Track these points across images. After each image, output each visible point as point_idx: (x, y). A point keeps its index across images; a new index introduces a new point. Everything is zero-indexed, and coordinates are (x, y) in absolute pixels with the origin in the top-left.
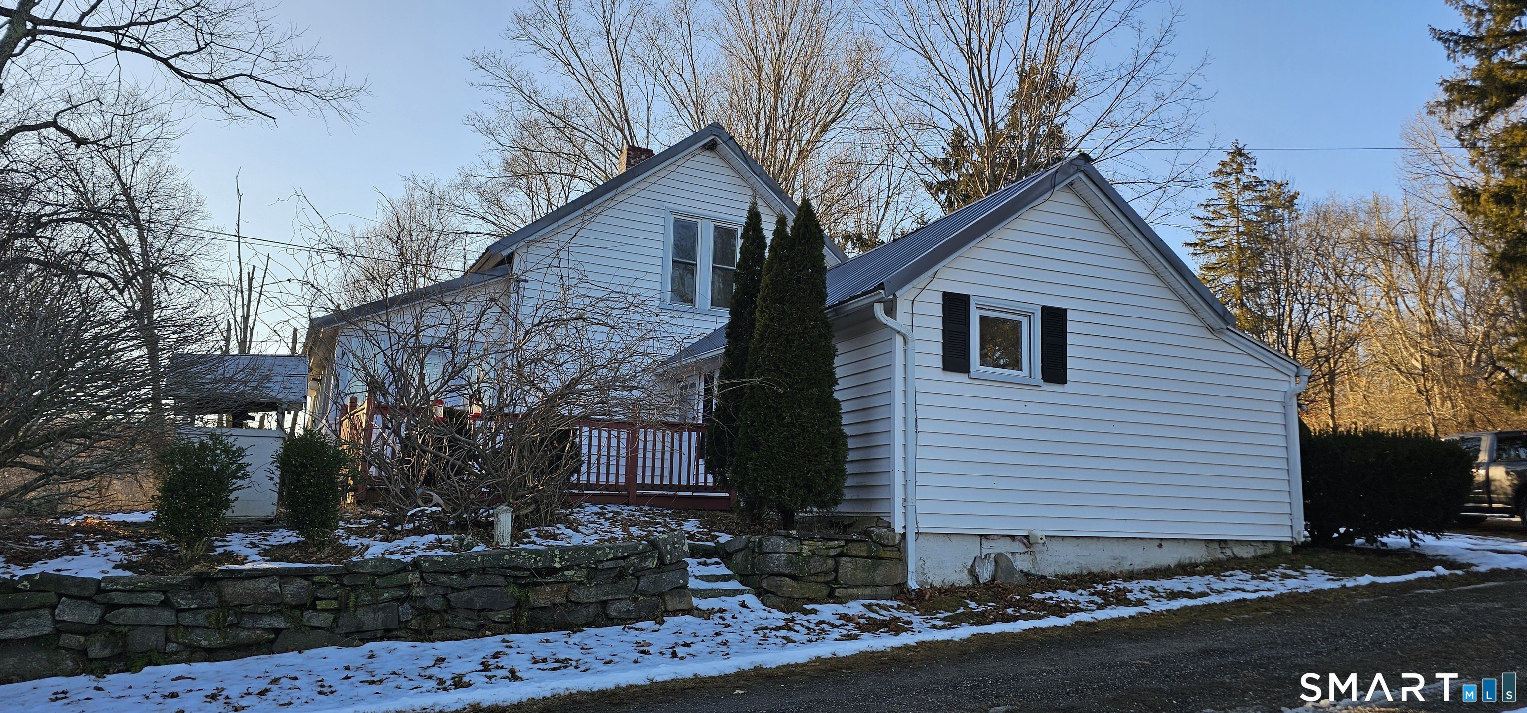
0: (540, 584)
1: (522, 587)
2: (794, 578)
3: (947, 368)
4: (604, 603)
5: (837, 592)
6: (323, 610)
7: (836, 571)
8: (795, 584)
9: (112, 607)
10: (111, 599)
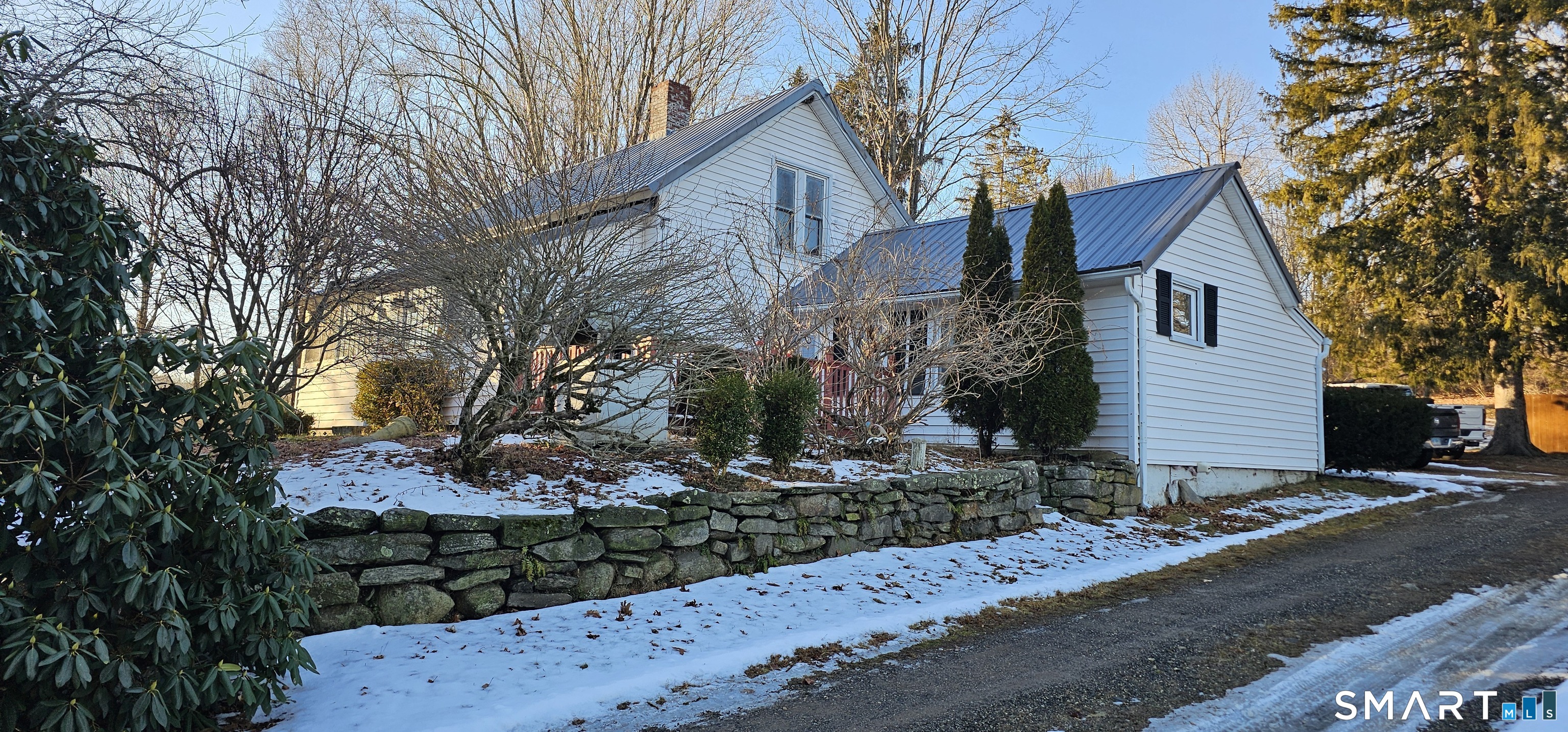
0: (965, 502)
1: (955, 504)
2: (1092, 498)
3: (1159, 332)
4: (995, 519)
5: (1117, 511)
6: (851, 522)
7: (1112, 494)
8: (1094, 504)
9: (741, 518)
10: (741, 512)
